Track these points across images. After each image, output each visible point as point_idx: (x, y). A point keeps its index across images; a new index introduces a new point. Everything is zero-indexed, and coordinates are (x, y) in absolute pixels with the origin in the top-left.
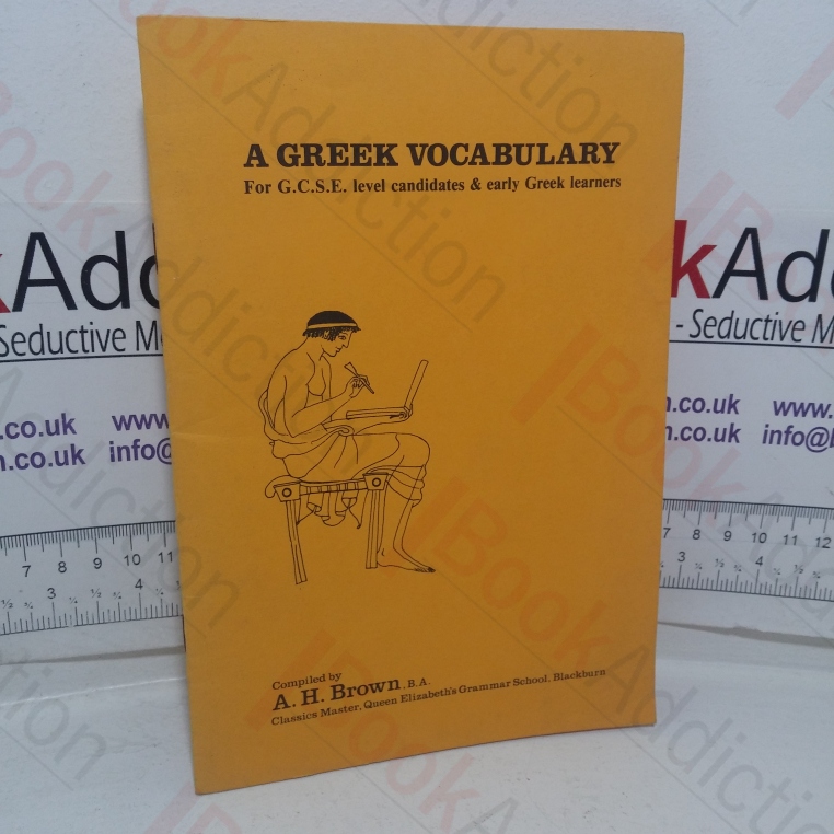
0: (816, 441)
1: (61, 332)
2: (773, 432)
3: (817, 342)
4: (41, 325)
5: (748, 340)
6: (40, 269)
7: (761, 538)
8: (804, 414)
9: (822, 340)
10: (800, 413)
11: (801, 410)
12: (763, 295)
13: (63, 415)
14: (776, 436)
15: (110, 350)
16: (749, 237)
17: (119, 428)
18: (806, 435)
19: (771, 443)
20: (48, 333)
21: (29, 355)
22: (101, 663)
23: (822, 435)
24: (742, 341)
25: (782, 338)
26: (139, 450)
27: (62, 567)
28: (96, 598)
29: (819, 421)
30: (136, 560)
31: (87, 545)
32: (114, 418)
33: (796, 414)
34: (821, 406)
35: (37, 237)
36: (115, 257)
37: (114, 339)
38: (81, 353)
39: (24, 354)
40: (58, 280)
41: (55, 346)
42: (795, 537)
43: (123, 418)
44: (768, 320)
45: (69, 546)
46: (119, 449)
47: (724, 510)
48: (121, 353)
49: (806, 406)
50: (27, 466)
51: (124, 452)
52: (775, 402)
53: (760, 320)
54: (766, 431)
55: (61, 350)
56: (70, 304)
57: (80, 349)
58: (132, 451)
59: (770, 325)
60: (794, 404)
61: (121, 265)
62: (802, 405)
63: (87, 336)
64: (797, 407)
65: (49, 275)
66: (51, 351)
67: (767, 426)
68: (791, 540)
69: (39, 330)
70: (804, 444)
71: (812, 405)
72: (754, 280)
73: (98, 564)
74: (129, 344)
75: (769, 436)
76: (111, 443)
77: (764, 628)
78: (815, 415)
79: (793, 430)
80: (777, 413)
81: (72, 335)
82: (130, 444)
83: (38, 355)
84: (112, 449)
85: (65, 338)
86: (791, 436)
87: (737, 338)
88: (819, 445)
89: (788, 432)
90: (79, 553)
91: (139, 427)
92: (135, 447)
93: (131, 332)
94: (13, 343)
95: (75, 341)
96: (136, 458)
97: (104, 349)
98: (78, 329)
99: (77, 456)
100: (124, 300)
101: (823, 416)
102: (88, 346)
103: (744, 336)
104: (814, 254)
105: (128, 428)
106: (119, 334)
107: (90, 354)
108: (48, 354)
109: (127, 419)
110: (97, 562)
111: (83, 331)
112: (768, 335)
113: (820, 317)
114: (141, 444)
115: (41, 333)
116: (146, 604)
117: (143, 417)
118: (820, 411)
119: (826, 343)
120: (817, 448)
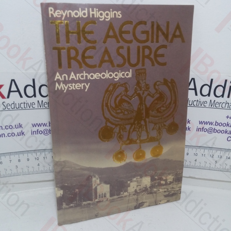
0: (210, 131)
1: (19, 104)
2: (199, 129)
3: (210, 107)
4: (14, 102)
5: (193, 105)
6: (14, 88)
7: (196, 155)
9: (211, 106)
11: (206, 123)
12: (196, 94)
13: (20, 124)
14: (200, 129)
16: (193, 80)
18: (207, 129)
19: (198, 131)
20: (16, 104)
21: (11, 109)
22: (29, 184)
23: (211, 130)
24: (191, 106)
25: (201, 105)
26: (38, 132)
27: (19, 161)
28: (28, 168)
29: (211, 126)
30: (38, 159)
31: (26, 155)
32: (32, 124)
34: (211, 122)
35: (13, 80)
37: (32, 105)
38: (24, 108)
39: (10, 109)
40: (18, 91)
41: (17, 107)
44: (197, 101)
45: (21, 156)
46: (34, 132)
47: (187, 148)
48: (34, 108)
50: (10, 136)
51: (35, 132)
52: (199, 121)
53: (196, 101)
54: (197, 128)
55: (19, 108)
57: (23, 107)
59: (198, 102)
61: (34, 87)
62: (206, 122)
63: (25, 104)
64: (205, 122)
65: (16, 90)
66: (16, 108)
67: (197, 127)
68: (204, 155)
69: (13, 103)
70: (207, 132)
71: (209, 122)
72: (194, 91)
73: (28, 160)
74: (36, 106)
75: (198, 130)
76: (32, 130)
77: (197, 177)
78: (210, 124)
80: (200, 124)
81: (22, 104)
83: (13, 109)
84: (32, 132)
85: (20, 105)
86: (203, 129)
87: (190, 105)
88: (211, 132)
90: (24, 157)
91: (38, 126)
92: (38, 131)
93: (36, 103)
94: (7, 106)
95: (22, 106)
96: (38, 134)
97: (30, 107)
99: (23, 133)
100: (35, 95)
101: (212, 125)
102: (26, 107)
103: (191, 105)
104: (209, 85)
106: (33, 104)
107: (26, 108)
108: (16, 109)
110: (28, 159)
112: (198, 105)
113: (211, 100)
114: (39, 130)
115: (14, 104)
116: (40, 170)
117: (40, 124)
118: (211, 123)
119: (212, 107)
120: (210, 133)
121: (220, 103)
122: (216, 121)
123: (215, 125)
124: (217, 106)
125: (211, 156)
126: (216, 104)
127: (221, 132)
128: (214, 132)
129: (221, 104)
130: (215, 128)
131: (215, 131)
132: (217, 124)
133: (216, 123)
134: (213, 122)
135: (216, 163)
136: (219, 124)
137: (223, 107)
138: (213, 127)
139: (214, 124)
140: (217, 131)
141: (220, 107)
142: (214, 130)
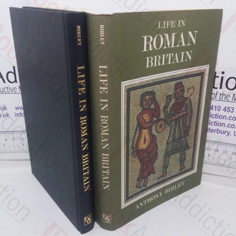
15: (14, 92)
17: (16, 109)
36: (13, 72)
43: (17, 107)
56: (4, 82)
58: (20, 114)
82: (19, 113)
98: (6, 87)
105: (18, 109)
109: (18, 107)
111: (7, 88)
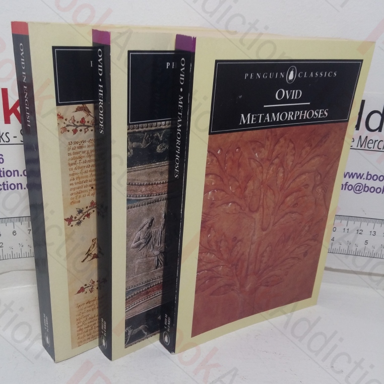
0: (358, 188)
3: (359, 147)
7: (334, 229)
8: (353, 177)
9: (361, 146)
10: (351, 177)
11: (352, 175)
18: (353, 186)
23: (360, 186)
29: (359, 181)
33: (349, 177)
34: (360, 174)
42: (348, 229)
49: (354, 174)
52: (344, 173)
60: (349, 173)
62: (352, 173)
64: (350, 174)
68: (346, 231)
70: (353, 190)
71: (356, 173)
77: (334, 267)
78: (357, 178)
79: (348, 184)
80: (344, 177)
86: (347, 186)
88: (359, 190)
89: (346, 185)
101: (361, 178)
113: (360, 137)
118: (360, 176)
119: (363, 148)
120: (358, 192)
121: (375, 141)
122: (368, 172)
123: (367, 179)
124: (370, 145)
125: (359, 233)
126: (368, 143)
127: (375, 190)
128: (364, 191)
129: (377, 143)
130: (365, 184)
131: (366, 189)
132: (370, 177)
133: (368, 175)
134: (363, 174)
135: (366, 243)
136: (372, 177)
137: (379, 147)
138: (363, 182)
139: (365, 176)
140: (369, 189)
141: (376, 148)
142: (365, 187)
